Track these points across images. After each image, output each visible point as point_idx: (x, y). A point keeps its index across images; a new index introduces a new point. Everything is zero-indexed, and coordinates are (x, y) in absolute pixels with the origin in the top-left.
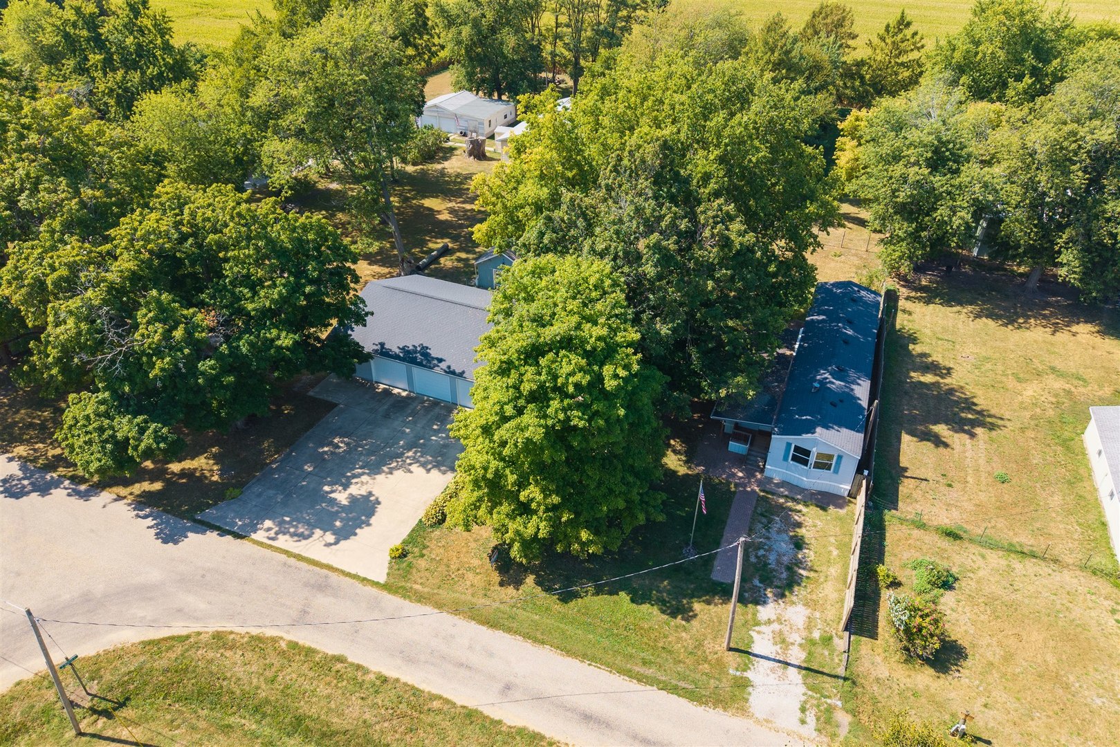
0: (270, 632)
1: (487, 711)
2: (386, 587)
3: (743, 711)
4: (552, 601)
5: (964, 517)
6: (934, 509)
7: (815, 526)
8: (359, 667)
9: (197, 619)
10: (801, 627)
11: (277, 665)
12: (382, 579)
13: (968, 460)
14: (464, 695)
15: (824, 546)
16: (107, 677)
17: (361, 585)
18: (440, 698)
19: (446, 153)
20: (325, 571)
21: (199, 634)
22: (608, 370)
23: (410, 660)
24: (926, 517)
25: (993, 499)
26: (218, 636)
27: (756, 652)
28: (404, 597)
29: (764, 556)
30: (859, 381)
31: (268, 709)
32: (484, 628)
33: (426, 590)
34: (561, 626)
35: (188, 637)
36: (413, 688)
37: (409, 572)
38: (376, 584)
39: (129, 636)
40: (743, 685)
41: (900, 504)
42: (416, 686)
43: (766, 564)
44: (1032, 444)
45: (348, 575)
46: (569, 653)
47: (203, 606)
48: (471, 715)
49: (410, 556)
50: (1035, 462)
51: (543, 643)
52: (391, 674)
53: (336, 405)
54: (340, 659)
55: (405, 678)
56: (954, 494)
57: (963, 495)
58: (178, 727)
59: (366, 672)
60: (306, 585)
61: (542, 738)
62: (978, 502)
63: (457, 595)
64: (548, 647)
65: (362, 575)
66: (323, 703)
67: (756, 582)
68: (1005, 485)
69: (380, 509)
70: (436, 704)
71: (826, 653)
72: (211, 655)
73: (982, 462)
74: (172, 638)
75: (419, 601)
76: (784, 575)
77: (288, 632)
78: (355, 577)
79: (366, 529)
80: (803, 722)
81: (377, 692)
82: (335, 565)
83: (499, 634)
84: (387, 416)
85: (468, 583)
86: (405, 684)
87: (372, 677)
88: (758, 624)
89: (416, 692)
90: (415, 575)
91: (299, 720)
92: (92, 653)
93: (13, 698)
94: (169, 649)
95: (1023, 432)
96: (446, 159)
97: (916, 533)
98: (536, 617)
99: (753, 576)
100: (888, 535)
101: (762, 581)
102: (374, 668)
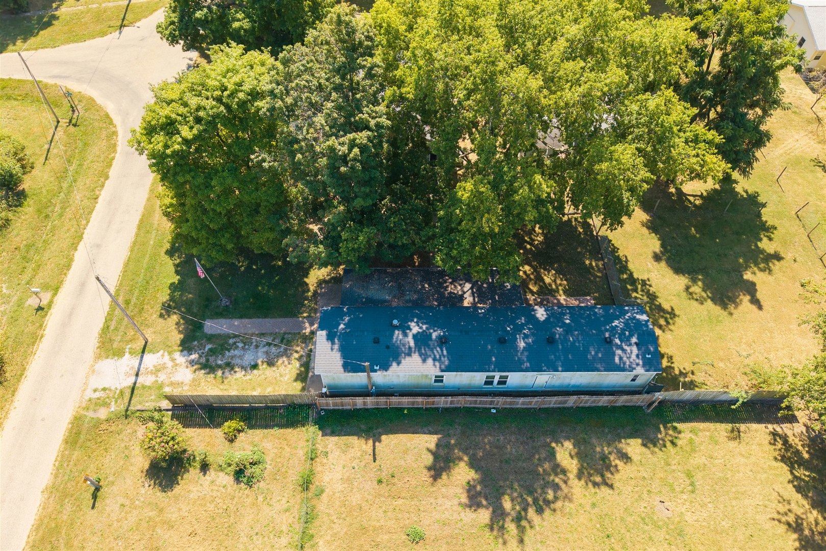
1: (82, 243)
3: (98, 357)
4: (167, 246)
6: (338, 468)
8: (103, 186)
10: (172, 379)
11: (101, 159)
14: (91, 231)
18: (88, 222)
21: (115, 127)
25: (377, 524)
26: (115, 133)
27: (145, 356)
29: (237, 347)
31: (79, 169)
32: (137, 222)
34: (148, 256)
35: (112, 124)
39: (110, 108)
40: (119, 354)
42: (94, 211)
43: (228, 350)
46: (127, 265)
48: (81, 237)
51: (131, 251)
52: (100, 200)
54: (107, 178)
55: (98, 207)
56: (370, 486)
57: (370, 494)
58: (65, 147)
59: (100, 191)
61: (68, 270)
62: (365, 508)
64: (129, 254)
66: (82, 184)
67: (209, 346)
68: (404, 537)
70: (84, 222)
71: (153, 397)
72: (103, 136)
73: (436, 515)
76: (220, 362)
80: (95, 391)
81: (89, 199)
83: (134, 231)
86: (95, 207)
87: (98, 193)
88: (170, 353)
89: (91, 213)
91: (75, 181)
92: (98, 103)
94: (105, 122)
97: (300, 453)
98: (152, 243)
99: (214, 343)
100: (290, 430)
101: (210, 350)
102: (103, 192)
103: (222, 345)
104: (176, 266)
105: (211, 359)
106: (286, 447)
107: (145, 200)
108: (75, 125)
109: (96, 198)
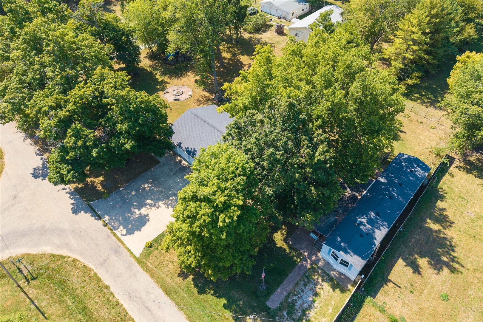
0: (91, 266)
2: (138, 260)
4: (195, 290)
5: (409, 313)
6: (395, 303)
7: (329, 292)
8: (112, 294)
9: (71, 250)
11: (87, 281)
12: (138, 255)
13: (432, 280)
15: (327, 305)
17: (129, 256)
19: (266, 28)
20: (120, 244)
21: (69, 257)
22: (222, 216)
24: (388, 306)
25: (432, 308)
26: (74, 261)
28: (142, 267)
29: (296, 300)
30: (381, 228)
31: (77, 299)
32: (163, 293)
33: (151, 266)
34: (193, 304)
35: (65, 257)
36: (126, 311)
37: (149, 256)
38: (135, 257)
39: (48, 249)
41: (379, 295)
42: (127, 311)
43: (294, 305)
44: (476, 281)
45: (127, 249)
47: (75, 245)
49: (153, 248)
50: (470, 293)
51: (182, 310)
52: (121, 302)
53: (160, 162)
54: (108, 287)
55: (126, 306)
56: (411, 297)
57: (416, 300)
58: (47, 295)
59: (114, 297)
60: (111, 248)
62: (422, 307)
63: (161, 273)
64: (183, 312)
65: (132, 251)
66: (94, 305)
67: (285, 313)
68: (443, 302)
69: (148, 223)
72: (69, 268)
73: (439, 283)
74: (60, 256)
75: (146, 271)
76: (299, 314)
77: (96, 268)
78: (129, 251)
79: (139, 232)
81: (113, 308)
82: (125, 243)
83: (168, 298)
84: (175, 174)
85: (168, 269)
86: (124, 309)
87: (115, 300)
89: (126, 313)
90: (151, 258)
91: (85, 308)
93: (6, 263)
94: (58, 260)
95: (475, 272)
96: (265, 32)
97: (378, 314)
98: (186, 296)
99: (285, 309)
100: (362, 310)
101: (287, 314)
102: (117, 296)
103: (289, 306)
104: (215, 294)
105: (294, 316)
106: (371, 318)
107: (150, 278)
108: (34, 279)
109: (118, 303)
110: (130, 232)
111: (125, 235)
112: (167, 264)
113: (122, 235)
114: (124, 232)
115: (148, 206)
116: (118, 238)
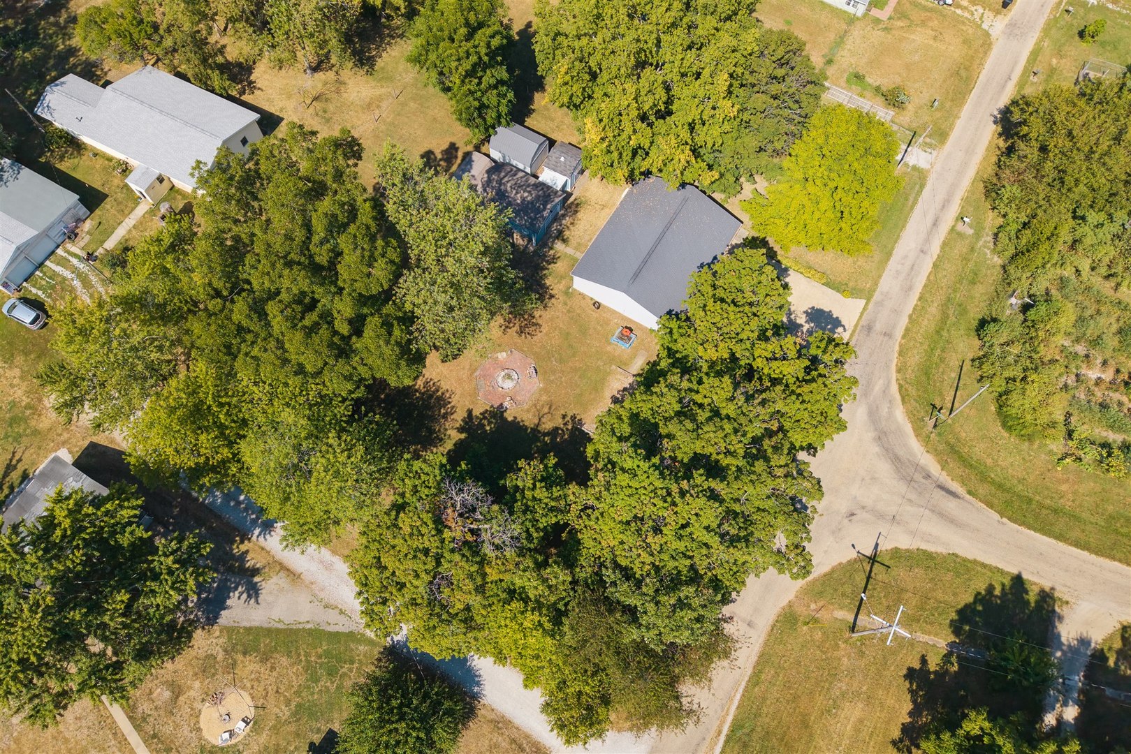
0: (897, 348)
2: (868, 300)
3: (928, 171)
9: (889, 382)
12: (862, 302)
14: (927, 267)
16: (922, 414)
18: (928, 277)
20: (859, 328)
21: (897, 380)
23: (910, 288)
26: (899, 371)
28: (874, 291)
34: (888, 228)
35: (899, 384)
37: (858, 290)
38: (866, 304)
39: (900, 414)
40: (915, 168)
45: (861, 317)
46: (904, 226)
47: (881, 382)
48: (935, 266)
49: (847, 290)
51: (899, 236)
52: (917, 295)
54: (910, 317)
59: (916, 305)
60: (868, 335)
63: (872, 269)
64: (902, 234)
65: (861, 310)
69: (817, 307)
70: (932, 278)
72: (909, 372)
74: (900, 391)
78: (862, 314)
79: (833, 312)
89: (925, 286)
92: (910, 425)
94: (906, 390)
102: (915, 302)
108: (934, 406)
109: (920, 299)
110: (837, 323)
111: (843, 326)
112: (860, 267)
113: (845, 330)
114: (840, 330)
115: (792, 317)
116: (852, 335)
